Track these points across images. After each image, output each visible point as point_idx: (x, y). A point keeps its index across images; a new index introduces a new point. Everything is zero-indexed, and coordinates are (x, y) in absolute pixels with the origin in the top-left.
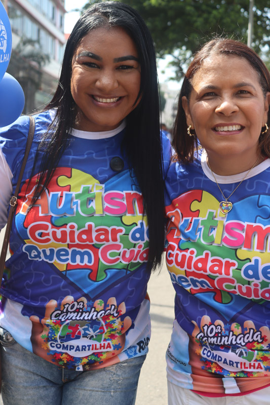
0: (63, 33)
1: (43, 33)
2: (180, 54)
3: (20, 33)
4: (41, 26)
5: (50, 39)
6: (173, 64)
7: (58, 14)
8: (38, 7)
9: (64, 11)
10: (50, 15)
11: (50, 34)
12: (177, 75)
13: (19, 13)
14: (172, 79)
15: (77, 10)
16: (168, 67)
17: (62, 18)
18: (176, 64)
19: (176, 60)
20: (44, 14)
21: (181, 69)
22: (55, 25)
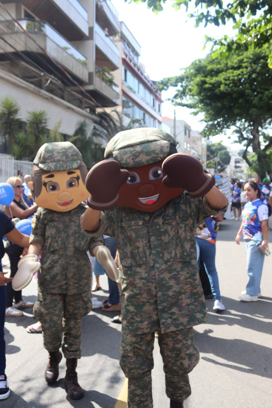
0: (161, 115)
1: (147, 116)
2: (241, 125)
3: (131, 117)
4: (146, 111)
5: (152, 119)
6: (237, 131)
7: (157, 103)
8: (143, 99)
9: (161, 101)
10: (152, 104)
11: (152, 116)
12: (239, 139)
13: (131, 104)
14: (236, 142)
15: (169, 99)
16: (232, 134)
17: (159, 106)
18: (239, 131)
19: (238, 129)
20: (147, 104)
21: (242, 135)
22: (155, 111)
